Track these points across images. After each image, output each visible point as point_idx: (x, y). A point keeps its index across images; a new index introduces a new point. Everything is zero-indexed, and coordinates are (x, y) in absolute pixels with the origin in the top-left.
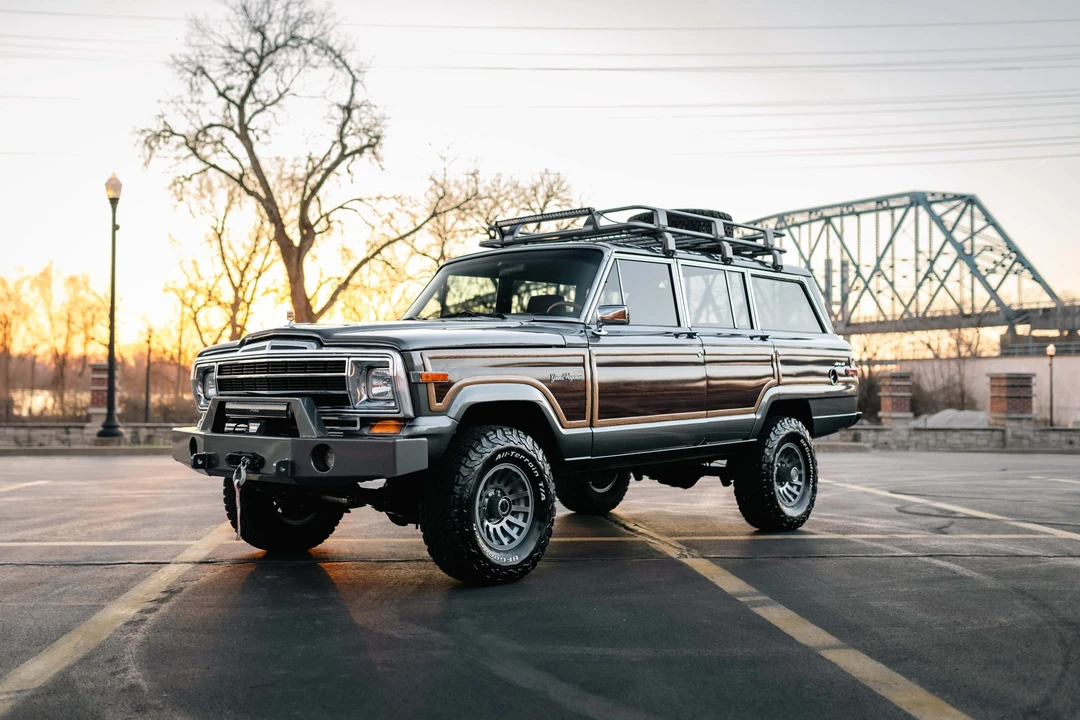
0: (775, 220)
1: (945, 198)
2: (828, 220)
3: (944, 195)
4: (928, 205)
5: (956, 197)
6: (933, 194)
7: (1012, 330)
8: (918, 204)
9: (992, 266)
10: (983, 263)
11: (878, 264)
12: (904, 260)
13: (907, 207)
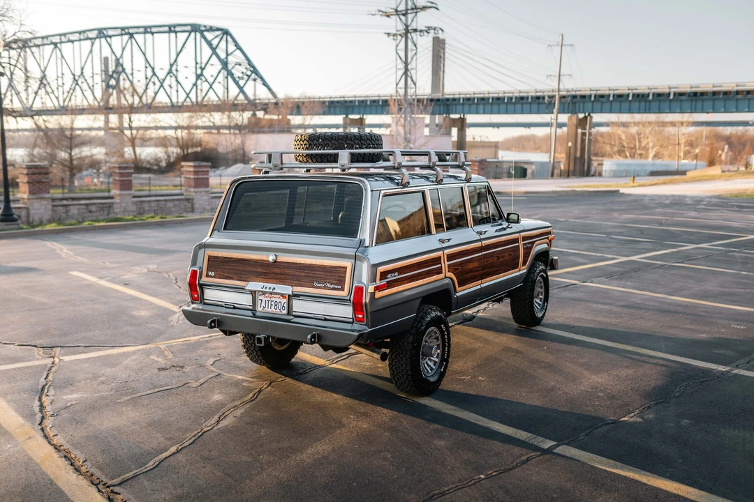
0: (96, 32)
1: (211, 29)
2: (131, 36)
3: (211, 27)
4: (202, 32)
5: (218, 29)
6: (205, 26)
7: (254, 115)
8: (196, 31)
9: (241, 75)
10: (237, 73)
11: (171, 69)
12: (186, 67)
13: (190, 32)
